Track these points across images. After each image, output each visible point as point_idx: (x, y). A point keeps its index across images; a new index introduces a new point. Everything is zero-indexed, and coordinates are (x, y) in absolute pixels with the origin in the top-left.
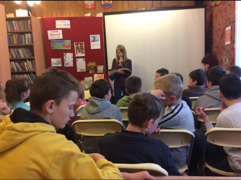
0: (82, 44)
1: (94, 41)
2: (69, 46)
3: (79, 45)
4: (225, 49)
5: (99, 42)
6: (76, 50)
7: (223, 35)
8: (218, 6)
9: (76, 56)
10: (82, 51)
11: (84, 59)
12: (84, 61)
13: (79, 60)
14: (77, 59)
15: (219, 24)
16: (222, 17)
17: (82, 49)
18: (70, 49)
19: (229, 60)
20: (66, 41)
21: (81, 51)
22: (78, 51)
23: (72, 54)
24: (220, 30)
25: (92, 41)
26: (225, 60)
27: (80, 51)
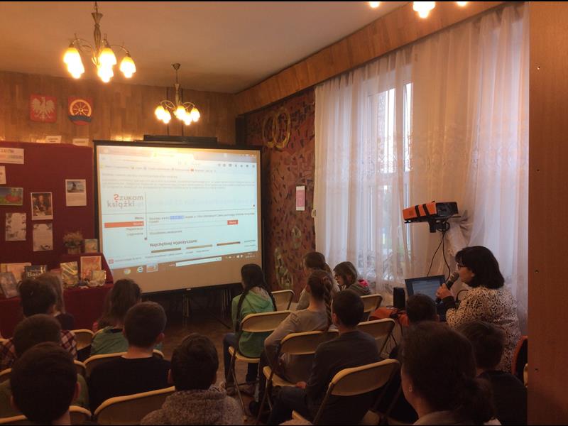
1: (73, 190)
2: (19, 199)
3: (41, 198)
4: (295, 216)
5: (84, 194)
6: (34, 207)
7: (292, 194)
8: (281, 151)
9: (33, 219)
10: (47, 209)
11: (51, 225)
12: (50, 229)
13: (38, 228)
14: (35, 226)
15: (283, 178)
16: (289, 169)
17: (47, 205)
18: (21, 205)
19: (304, 232)
20: (13, 189)
21: (45, 209)
22: (38, 210)
23: (25, 215)
24: (284, 186)
26: (296, 232)
27: (41, 210)
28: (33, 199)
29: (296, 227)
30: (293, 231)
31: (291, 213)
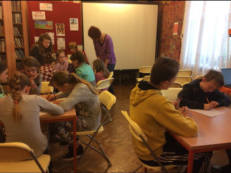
0: (62, 26)
1: (73, 23)
3: (60, 26)
4: (172, 38)
5: (77, 25)
6: (57, 30)
7: (172, 27)
8: (168, 5)
9: (57, 36)
10: (62, 31)
11: (64, 39)
12: (64, 40)
13: (59, 40)
14: (58, 39)
15: (168, 19)
16: (171, 14)
17: (63, 30)
18: (52, 29)
19: (176, 46)
20: (48, 22)
23: (54, 34)
24: (169, 23)
25: (71, 24)
28: (57, 27)
29: (172, 43)
30: (171, 45)
31: (171, 36)
